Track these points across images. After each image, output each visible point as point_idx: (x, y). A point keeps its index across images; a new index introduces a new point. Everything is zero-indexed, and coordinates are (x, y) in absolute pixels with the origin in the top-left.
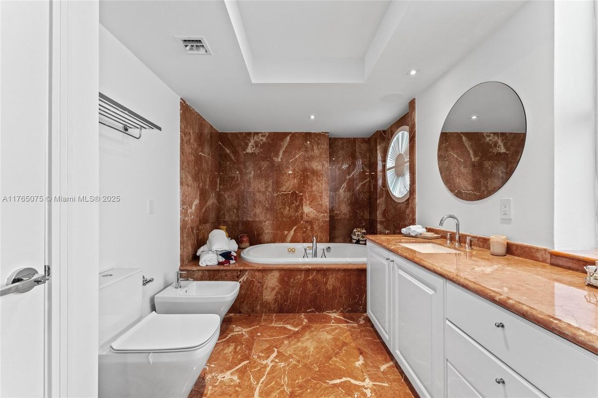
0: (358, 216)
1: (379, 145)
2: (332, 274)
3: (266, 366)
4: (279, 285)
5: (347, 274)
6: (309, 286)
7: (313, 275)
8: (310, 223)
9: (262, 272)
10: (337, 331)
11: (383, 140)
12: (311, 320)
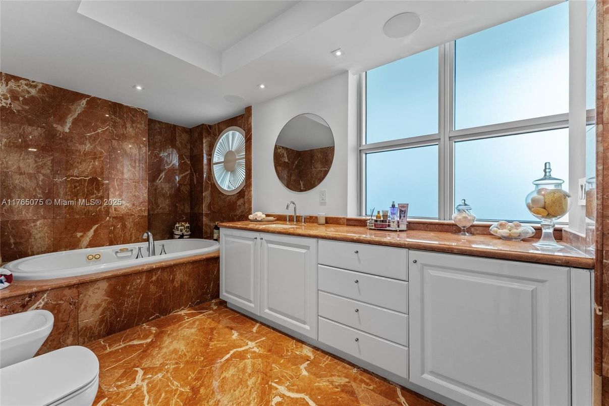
0: (178, 209)
1: (206, 138)
2: (180, 269)
3: (138, 389)
4: (107, 298)
5: (195, 266)
6: (152, 288)
7: (157, 275)
8: (121, 219)
9: (77, 288)
10: (197, 323)
11: (209, 135)
12: (159, 326)
